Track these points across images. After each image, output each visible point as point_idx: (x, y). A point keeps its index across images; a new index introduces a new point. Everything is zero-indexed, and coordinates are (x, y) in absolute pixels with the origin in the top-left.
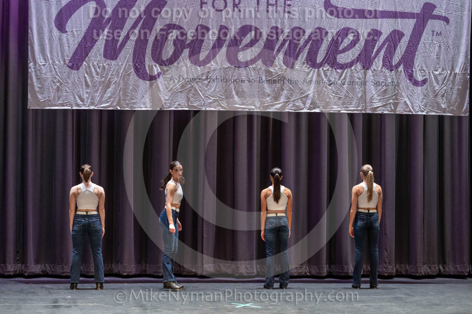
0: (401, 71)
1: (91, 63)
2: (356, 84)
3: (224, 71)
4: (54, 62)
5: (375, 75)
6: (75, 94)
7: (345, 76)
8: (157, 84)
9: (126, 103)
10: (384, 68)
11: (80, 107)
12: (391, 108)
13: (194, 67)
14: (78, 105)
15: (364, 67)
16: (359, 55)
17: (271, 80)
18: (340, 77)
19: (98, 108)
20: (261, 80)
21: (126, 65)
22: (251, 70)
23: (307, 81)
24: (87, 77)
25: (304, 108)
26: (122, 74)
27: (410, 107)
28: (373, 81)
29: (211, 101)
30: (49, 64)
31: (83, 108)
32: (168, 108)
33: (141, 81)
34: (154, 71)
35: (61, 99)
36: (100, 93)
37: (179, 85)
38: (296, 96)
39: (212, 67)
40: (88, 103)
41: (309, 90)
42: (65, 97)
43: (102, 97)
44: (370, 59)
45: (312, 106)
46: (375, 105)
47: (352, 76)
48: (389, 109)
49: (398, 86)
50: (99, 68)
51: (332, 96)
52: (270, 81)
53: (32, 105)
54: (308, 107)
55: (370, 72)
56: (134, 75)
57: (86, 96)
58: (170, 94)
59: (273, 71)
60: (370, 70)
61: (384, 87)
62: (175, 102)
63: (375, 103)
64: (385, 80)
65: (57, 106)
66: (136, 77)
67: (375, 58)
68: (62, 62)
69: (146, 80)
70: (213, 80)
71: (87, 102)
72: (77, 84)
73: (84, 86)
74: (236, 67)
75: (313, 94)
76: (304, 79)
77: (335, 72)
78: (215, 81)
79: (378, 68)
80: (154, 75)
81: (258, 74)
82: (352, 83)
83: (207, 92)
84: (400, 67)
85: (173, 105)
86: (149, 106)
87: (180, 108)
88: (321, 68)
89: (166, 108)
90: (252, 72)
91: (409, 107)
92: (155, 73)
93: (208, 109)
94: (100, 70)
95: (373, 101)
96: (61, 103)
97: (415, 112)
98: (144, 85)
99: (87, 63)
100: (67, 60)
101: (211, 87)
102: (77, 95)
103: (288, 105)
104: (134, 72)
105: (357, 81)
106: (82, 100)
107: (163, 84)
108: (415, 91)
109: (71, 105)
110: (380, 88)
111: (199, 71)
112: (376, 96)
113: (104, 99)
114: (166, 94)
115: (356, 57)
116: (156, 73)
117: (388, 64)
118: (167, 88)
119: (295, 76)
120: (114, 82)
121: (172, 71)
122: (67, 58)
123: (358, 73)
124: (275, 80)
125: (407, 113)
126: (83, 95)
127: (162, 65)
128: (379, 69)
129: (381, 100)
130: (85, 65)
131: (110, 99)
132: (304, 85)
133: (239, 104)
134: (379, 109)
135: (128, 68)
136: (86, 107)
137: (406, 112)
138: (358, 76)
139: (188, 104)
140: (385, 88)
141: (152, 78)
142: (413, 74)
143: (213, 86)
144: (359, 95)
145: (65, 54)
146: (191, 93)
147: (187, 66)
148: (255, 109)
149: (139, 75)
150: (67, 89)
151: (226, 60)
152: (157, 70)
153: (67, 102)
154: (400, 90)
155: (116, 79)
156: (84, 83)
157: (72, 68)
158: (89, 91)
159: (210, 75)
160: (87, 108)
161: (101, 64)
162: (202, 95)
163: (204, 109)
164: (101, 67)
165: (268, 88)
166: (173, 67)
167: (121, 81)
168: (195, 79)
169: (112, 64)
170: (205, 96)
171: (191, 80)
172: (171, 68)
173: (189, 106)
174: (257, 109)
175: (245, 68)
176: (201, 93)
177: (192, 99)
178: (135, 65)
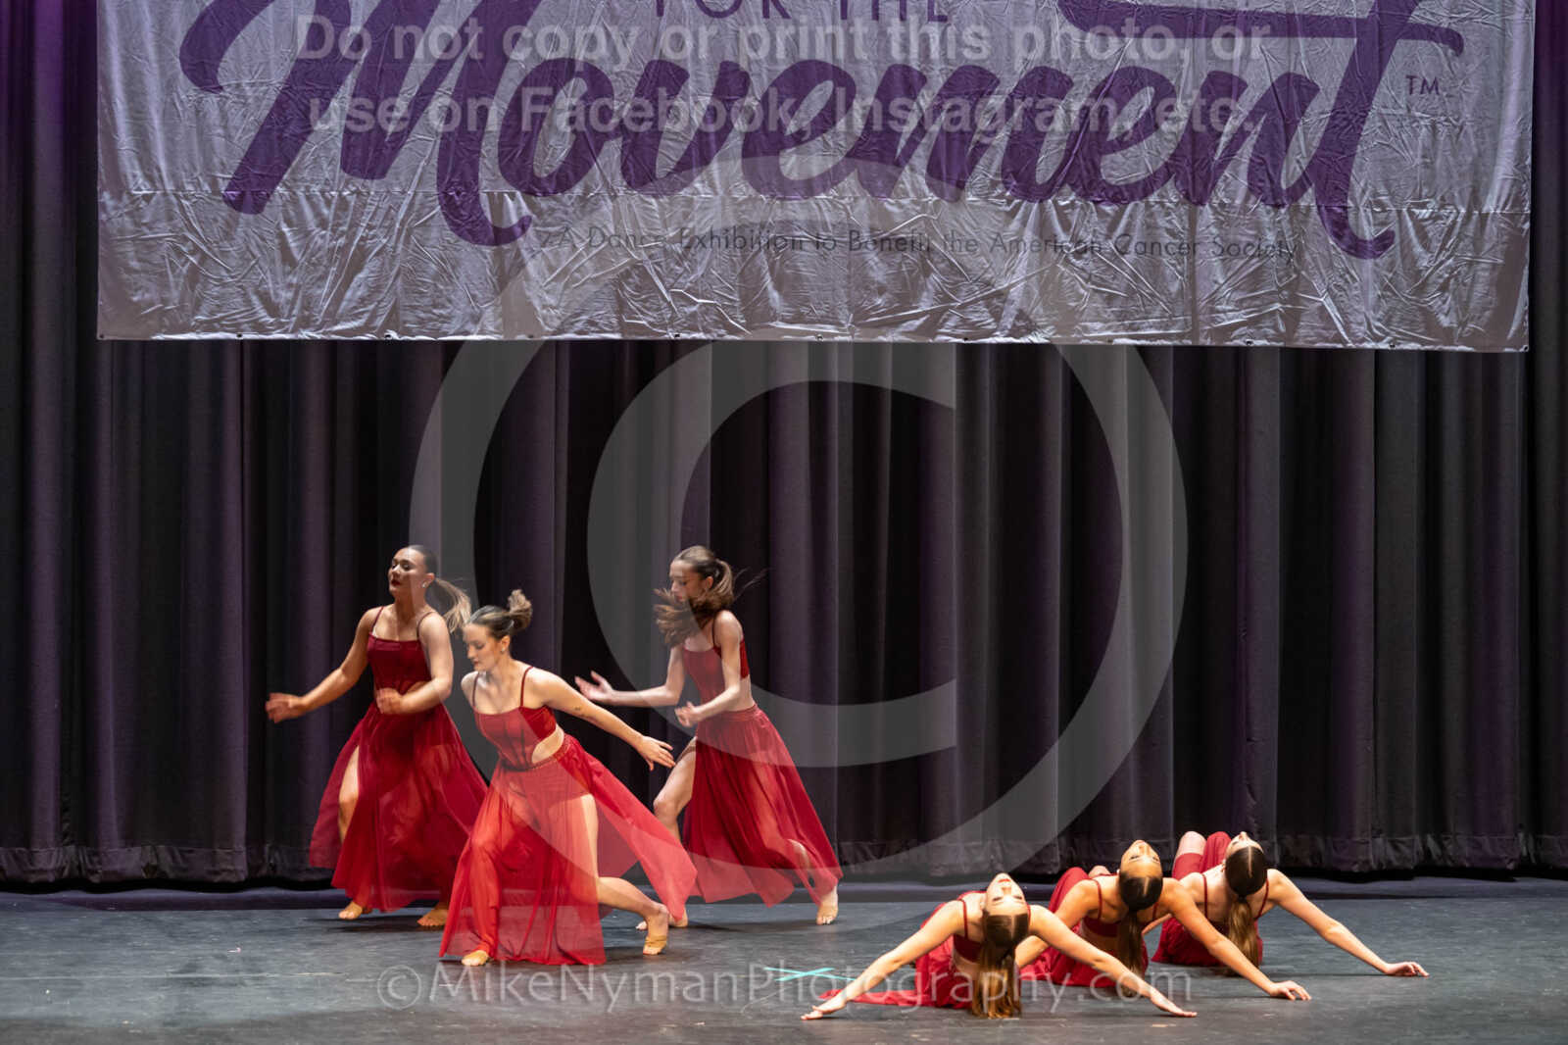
0: (1308, 208)
1: (303, 189)
2: (1164, 253)
3: (735, 211)
4: (179, 187)
5: (1222, 222)
6: (250, 291)
7: (1129, 225)
8: (518, 254)
9: (417, 317)
10: (1253, 198)
11: (267, 332)
12: (1275, 327)
13: (636, 198)
14: (259, 327)
15: (1187, 196)
16: (1173, 156)
18: (1112, 228)
19: (325, 337)
20: (857, 239)
21: (415, 194)
22: (824, 209)
23: (1006, 241)
24: (288, 235)
25: (995, 330)
26: (402, 223)
27: (1339, 325)
28: (1218, 240)
29: (694, 309)
30: (165, 194)
31: (276, 336)
32: (554, 334)
33: (465, 248)
34: (508, 212)
35: (205, 308)
36: (332, 288)
38: (971, 292)
39: (695, 197)
40: (294, 319)
41: (1011, 270)
42: (217, 302)
43: (338, 299)
44: (1209, 172)
45: (1021, 323)
46: (1224, 320)
47: (1150, 227)
48: (1272, 331)
49: (1300, 259)
50: (328, 203)
51: (1087, 290)
53: (110, 328)
54: (1009, 327)
55: (1207, 213)
56: (443, 228)
57: (285, 295)
58: (560, 286)
59: (894, 209)
60: (1207, 206)
61: (1254, 260)
62: (579, 315)
63: (1224, 312)
64: (1256, 236)
65: (192, 330)
66: (450, 232)
67: (1222, 166)
68: (206, 188)
69: (483, 244)
70: (700, 241)
71: (290, 316)
72: (254, 256)
73: (279, 265)
74: (772, 197)
75: (1026, 286)
76: (994, 236)
77: (1095, 214)
78: (708, 244)
79: (1233, 200)
80: (505, 226)
81: (846, 221)
82: (1151, 247)
83: (681, 280)
84: (1305, 196)
85: (572, 324)
86: (493, 329)
87: (593, 332)
88: (1050, 201)
89: (548, 333)
90: (827, 215)
91: (1335, 325)
92: (509, 220)
93: (684, 336)
94: (332, 211)
95: (1219, 307)
96: (206, 322)
97: (1354, 342)
98: (476, 259)
99: (288, 188)
100: (224, 179)
101: (695, 263)
102: (257, 293)
103: (945, 320)
104: (442, 216)
105: (1167, 241)
106: (273, 309)
108: (1353, 272)
109: (237, 328)
110: (1242, 262)
111: (652, 211)
112: (1226, 291)
113: (344, 303)
114: (549, 287)
115: (1161, 163)
116: (515, 220)
117: (1264, 185)
119: (967, 227)
120: (376, 251)
121: (566, 213)
122: (223, 173)
123: (1168, 214)
124: (902, 239)
125: (1329, 345)
126: (276, 294)
127: (533, 194)
128: (1238, 202)
129: (1245, 305)
130: (281, 195)
131: (365, 306)
132: (995, 257)
133: (784, 320)
134: (1237, 332)
135: (422, 205)
136: (285, 332)
137: (1326, 340)
138: (1168, 226)
139: (620, 319)
140: (1255, 263)
141: (502, 236)
142: (1347, 218)
143: (703, 258)
144: (1174, 288)
145: (216, 160)
146: (629, 284)
147: (616, 196)
148: (836, 335)
149: (457, 225)
150: (224, 273)
151: (742, 175)
152: (519, 208)
153: (223, 318)
154: (1307, 271)
155: (384, 241)
156: (277, 255)
157: (237, 205)
158: (295, 280)
159: (691, 225)
160: (287, 337)
161: (333, 193)
162: (664, 292)
163: (671, 335)
164: (334, 201)
165: (880, 265)
166: (570, 198)
167: (400, 246)
168: (643, 237)
169: (368, 193)
170: (674, 294)
171: (627, 241)
172: (565, 205)
173: (622, 327)
174: (842, 335)
175: (804, 201)
176: (663, 282)
177: (633, 305)
178: (446, 194)
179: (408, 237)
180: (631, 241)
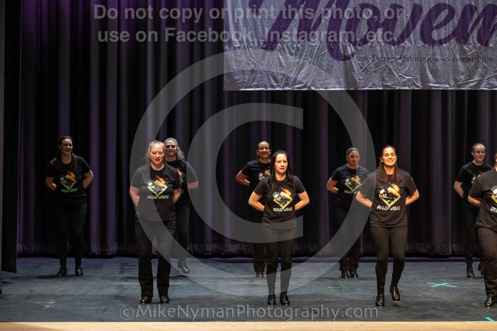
1: (285, 44)
3: (418, 50)
4: (249, 44)
6: (270, 75)
8: (351, 63)
9: (321, 83)
11: (275, 88)
13: (387, 46)
14: (273, 86)
17: (465, 58)
19: (292, 89)
20: (455, 58)
21: (320, 46)
22: (445, 49)
26: (316, 54)
29: (405, 80)
30: (244, 46)
31: (278, 89)
32: (362, 88)
33: (335, 62)
34: (348, 51)
35: (256, 81)
36: (294, 74)
37: (373, 65)
38: (491, 74)
39: (405, 46)
40: (283, 84)
42: (260, 79)
43: (296, 78)
50: (293, 48)
52: (464, 60)
53: (227, 87)
56: (328, 56)
57: (280, 77)
58: (364, 73)
59: (467, 49)
62: (369, 82)
65: (252, 87)
66: (330, 57)
68: (256, 44)
69: (341, 60)
70: (407, 59)
71: (282, 83)
72: (271, 65)
73: (278, 67)
74: (429, 45)
78: (409, 60)
80: (347, 55)
81: (452, 53)
83: (401, 71)
85: (368, 85)
86: (343, 86)
87: (374, 87)
89: (360, 88)
90: (446, 51)
92: (348, 53)
93: (402, 88)
94: (294, 51)
96: (256, 85)
98: (339, 65)
99: (281, 44)
100: (262, 41)
101: (405, 66)
102: (272, 76)
103: (483, 83)
104: (328, 52)
106: (276, 81)
107: (357, 64)
109: (266, 87)
111: (392, 50)
113: (298, 79)
114: (361, 74)
116: (350, 53)
118: (361, 68)
119: (490, 54)
120: (308, 63)
121: (366, 51)
122: (261, 39)
124: (469, 58)
126: (278, 77)
127: (356, 45)
130: (279, 46)
131: (304, 80)
133: (433, 83)
135: (322, 49)
136: (280, 88)
139: (382, 84)
141: (346, 58)
143: (408, 64)
145: (259, 36)
146: (385, 72)
147: (381, 45)
148: (449, 88)
149: (332, 55)
151: (420, 38)
152: (351, 50)
153: (261, 84)
155: (310, 60)
156: (278, 64)
157: (266, 49)
159: (404, 54)
160: (281, 89)
161: (295, 45)
162: (396, 75)
163: (398, 88)
164: (295, 48)
165: (462, 66)
166: (367, 46)
167: (315, 61)
168: (389, 58)
169: (305, 45)
170: (399, 76)
171: (384, 59)
172: (365, 48)
173: (384, 86)
174: (451, 88)
175: (439, 46)
176: (395, 71)
177: (386, 79)
178: (329, 45)
179: (317, 60)
180: (386, 59)
